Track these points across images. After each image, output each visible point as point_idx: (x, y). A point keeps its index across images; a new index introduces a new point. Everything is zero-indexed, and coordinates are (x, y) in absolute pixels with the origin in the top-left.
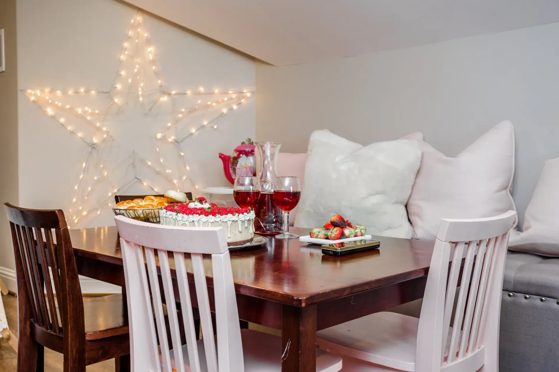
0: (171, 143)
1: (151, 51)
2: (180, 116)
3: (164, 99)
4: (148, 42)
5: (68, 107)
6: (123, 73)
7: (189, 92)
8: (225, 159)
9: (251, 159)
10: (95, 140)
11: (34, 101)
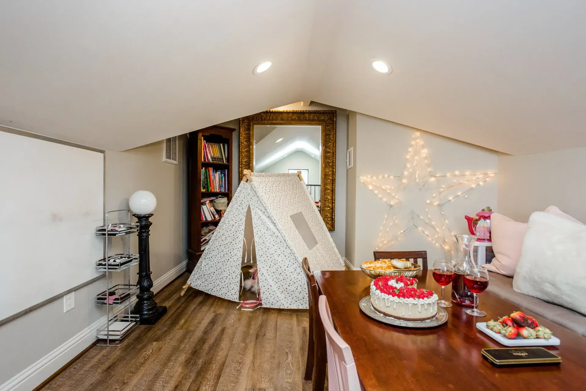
0: (436, 206)
1: (425, 152)
2: (442, 190)
3: (433, 179)
4: (423, 147)
5: (378, 185)
6: (408, 165)
7: (448, 175)
8: (469, 219)
9: (488, 221)
10: (392, 203)
11: (363, 183)
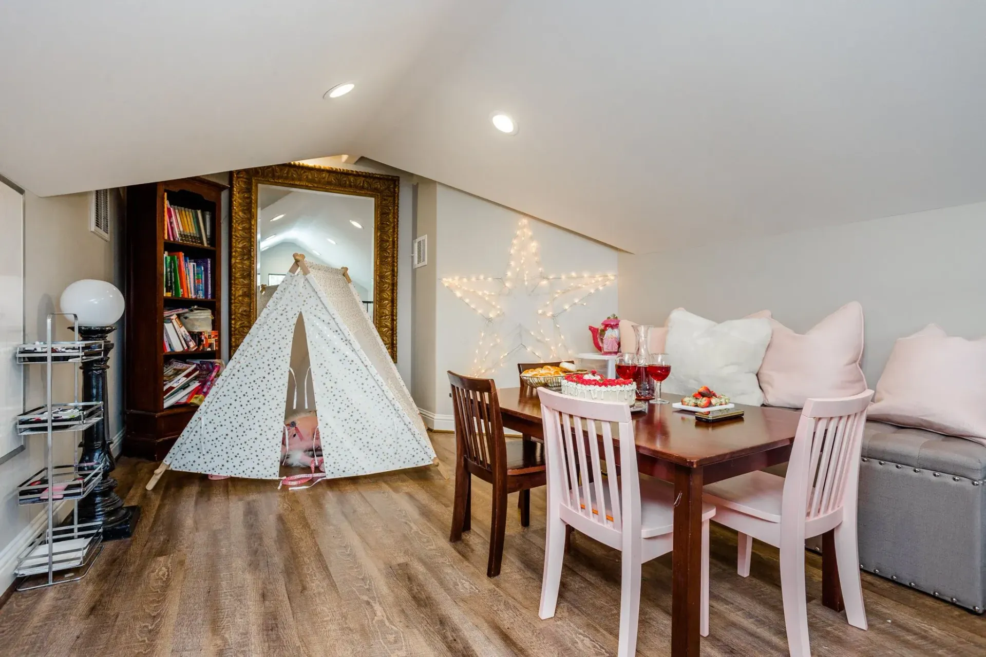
0: (549, 316)
1: (534, 246)
2: (557, 296)
3: (544, 283)
4: (532, 238)
5: (472, 290)
6: (513, 263)
7: (563, 277)
8: (594, 331)
9: (616, 330)
10: (491, 315)
11: (447, 287)
